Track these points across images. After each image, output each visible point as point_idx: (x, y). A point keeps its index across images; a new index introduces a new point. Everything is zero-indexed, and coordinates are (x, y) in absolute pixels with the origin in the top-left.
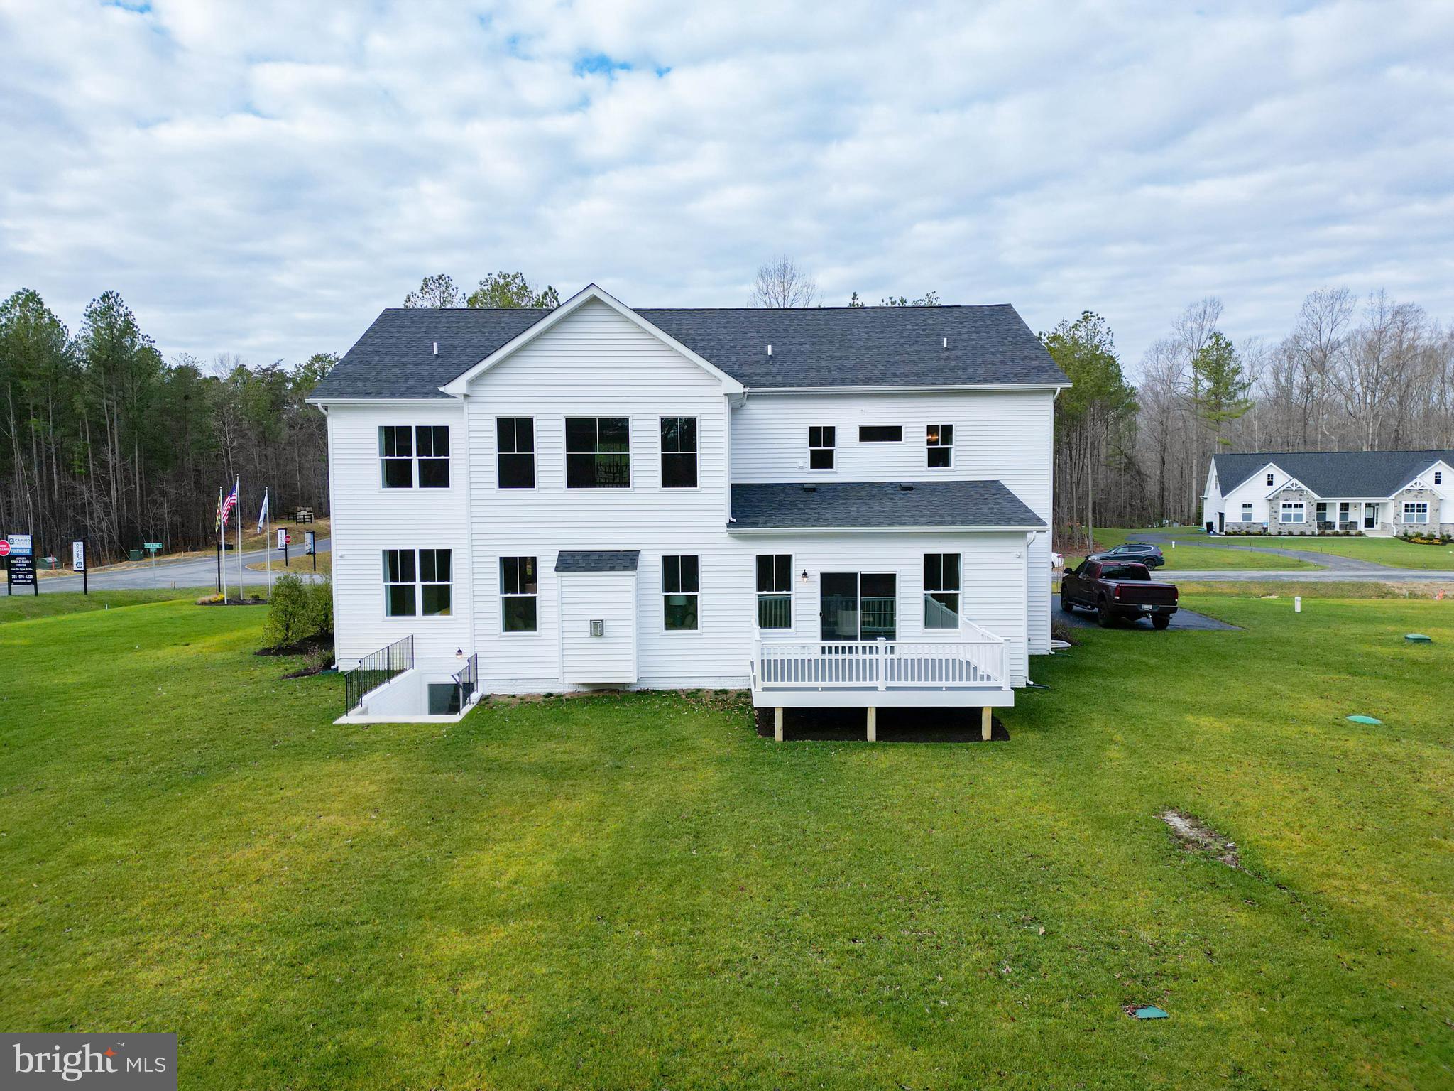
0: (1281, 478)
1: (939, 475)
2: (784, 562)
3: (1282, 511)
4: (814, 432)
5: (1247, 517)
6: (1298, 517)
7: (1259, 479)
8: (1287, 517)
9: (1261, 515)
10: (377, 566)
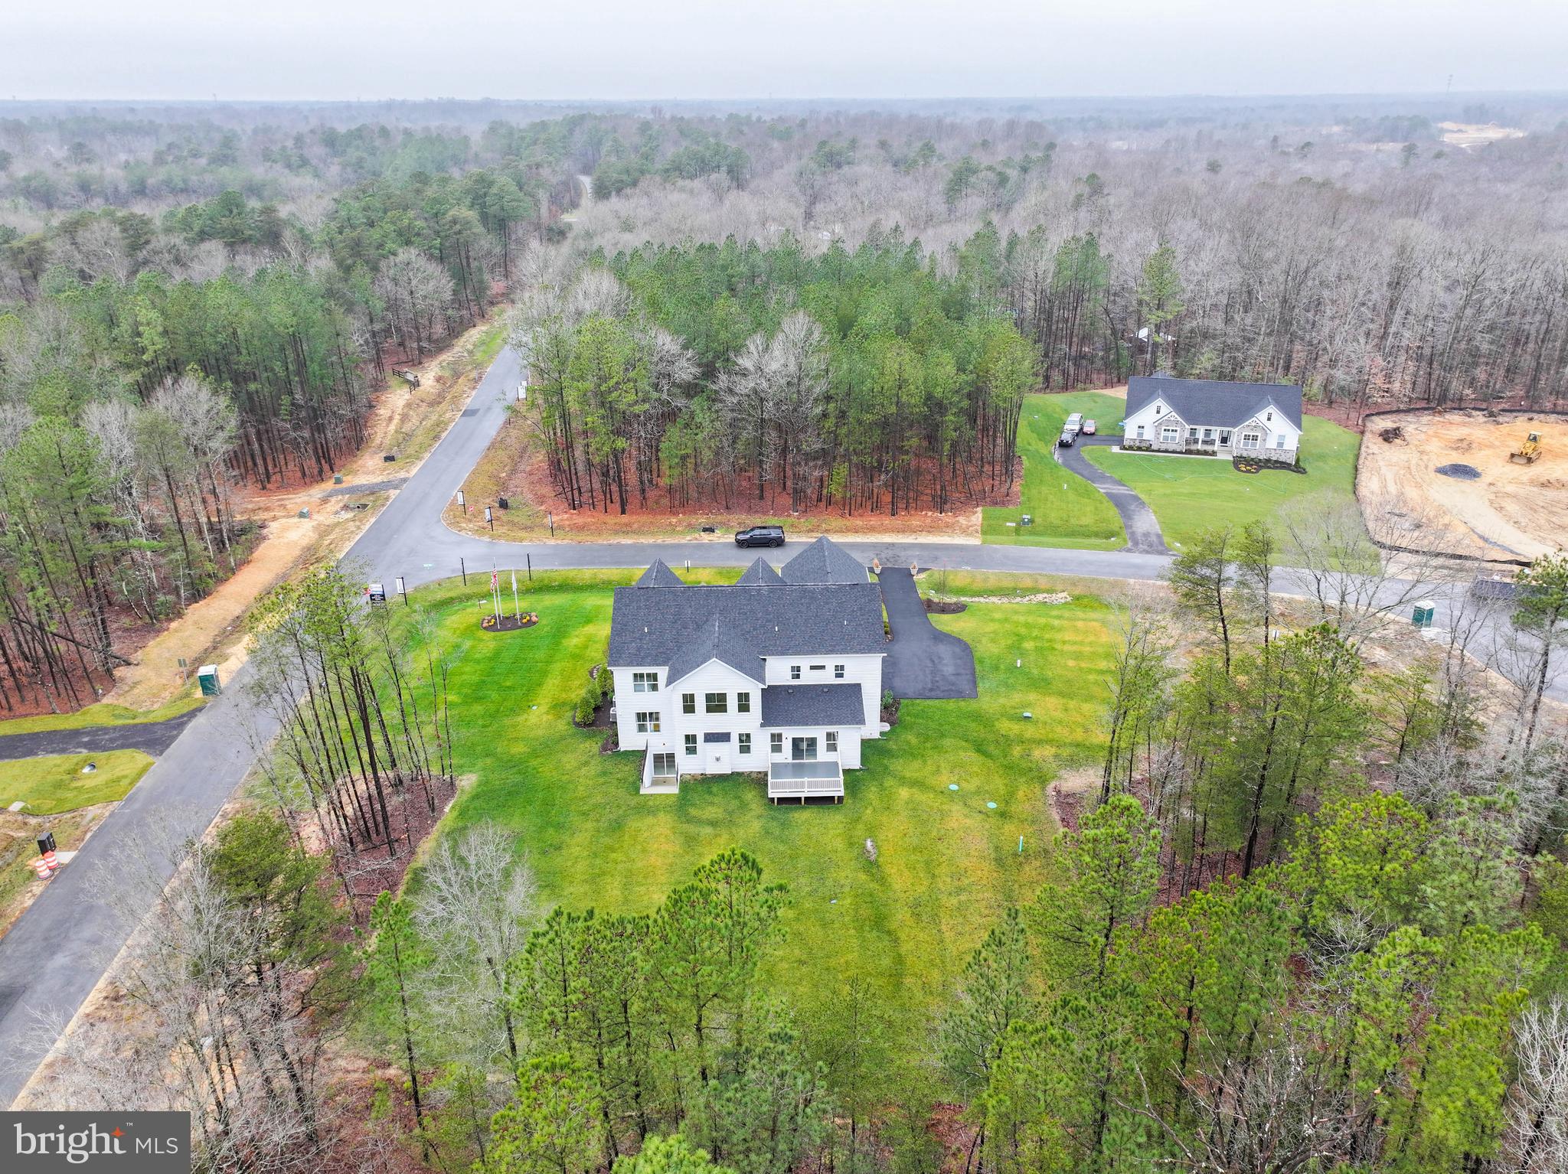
0: (1166, 409)
1: (840, 681)
2: (780, 736)
3: (1163, 433)
4: (793, 668)
5: (1140, 435)
6: (1174, 438)
7: (1150, 410)
8: (1166, 438)
9: (1149, 435)
10: (634, 718)
